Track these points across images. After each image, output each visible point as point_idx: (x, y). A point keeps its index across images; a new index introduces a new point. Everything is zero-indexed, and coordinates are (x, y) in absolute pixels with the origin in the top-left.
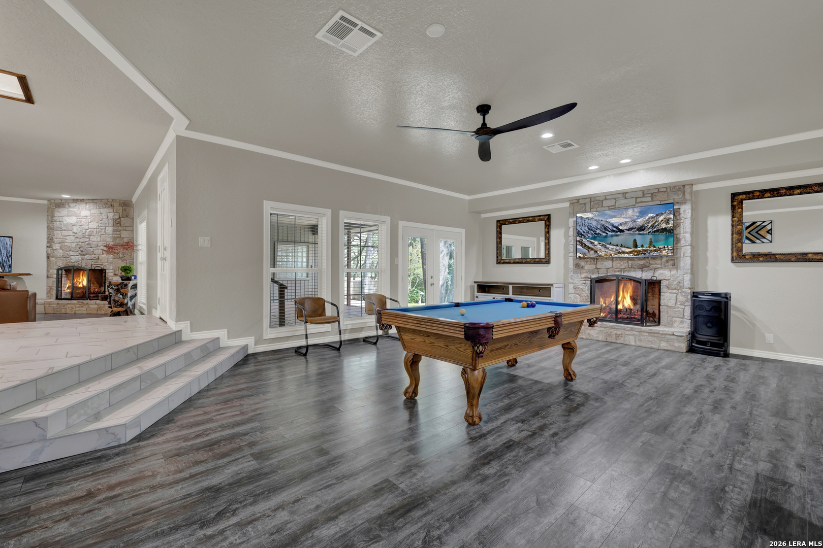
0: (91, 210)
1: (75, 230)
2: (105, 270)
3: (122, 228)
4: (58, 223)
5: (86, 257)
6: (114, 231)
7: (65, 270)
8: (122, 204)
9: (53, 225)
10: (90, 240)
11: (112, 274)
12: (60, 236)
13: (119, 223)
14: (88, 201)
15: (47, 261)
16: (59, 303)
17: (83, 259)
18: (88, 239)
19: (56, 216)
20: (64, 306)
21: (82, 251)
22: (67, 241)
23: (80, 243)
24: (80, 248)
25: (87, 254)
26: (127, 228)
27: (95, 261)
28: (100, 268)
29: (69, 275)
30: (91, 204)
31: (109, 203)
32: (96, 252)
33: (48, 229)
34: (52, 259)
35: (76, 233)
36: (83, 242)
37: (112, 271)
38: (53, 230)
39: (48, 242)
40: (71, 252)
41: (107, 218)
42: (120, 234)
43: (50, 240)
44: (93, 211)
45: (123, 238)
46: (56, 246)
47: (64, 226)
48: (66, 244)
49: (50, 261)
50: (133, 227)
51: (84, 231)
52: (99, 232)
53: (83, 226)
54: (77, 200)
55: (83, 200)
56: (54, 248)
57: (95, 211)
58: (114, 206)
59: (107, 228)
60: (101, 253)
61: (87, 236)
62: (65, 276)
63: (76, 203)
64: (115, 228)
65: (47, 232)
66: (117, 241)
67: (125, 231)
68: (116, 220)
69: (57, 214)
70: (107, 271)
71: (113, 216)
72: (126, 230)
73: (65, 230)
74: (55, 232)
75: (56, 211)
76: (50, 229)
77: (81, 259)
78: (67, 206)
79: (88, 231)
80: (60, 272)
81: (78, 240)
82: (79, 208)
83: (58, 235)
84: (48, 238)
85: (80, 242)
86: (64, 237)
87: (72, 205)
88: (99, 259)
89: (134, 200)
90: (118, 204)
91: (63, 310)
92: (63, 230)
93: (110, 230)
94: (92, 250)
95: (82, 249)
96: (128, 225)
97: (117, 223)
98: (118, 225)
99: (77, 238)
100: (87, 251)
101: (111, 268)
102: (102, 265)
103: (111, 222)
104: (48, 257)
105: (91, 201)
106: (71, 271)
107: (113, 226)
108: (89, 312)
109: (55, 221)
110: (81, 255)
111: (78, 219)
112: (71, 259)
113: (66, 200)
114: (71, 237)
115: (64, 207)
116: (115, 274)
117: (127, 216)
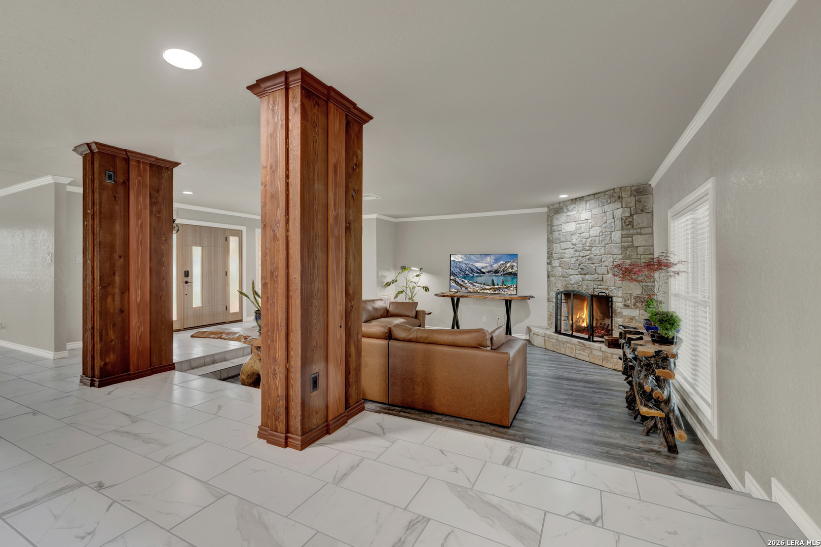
0: (592, 210)
1: (574, 241)
2: (611, 298)
3: (635, 231)
4: (556, 233)
5: (587, 277)
6: (623, 236)
7: (564, 294)
8: (634, 193)
9: (552, 237)
10: (591, 253)
11: (621, 305)
12: (559, 250)
13: (631, 223)
14: (588, 198)
15: (548, 281)
16: (559, 339)
17: (583, 280)
18: (589, 252)
19: (554, 225)
20: (563, 344)
21: (582, 269)
22: (566, 256)
23: (580, 258)
24: (579, 265)
25: (588, 274)
26: (643, 231)
27: (599, 283)
28: (604, 295)
29: (569, 300)
30: (592, 202)
31: (614, 195)
32: (599, 270)
33: (548, 241)
34: (552, 279)
35: (576, 245)
36: (583, 257)
37: (620, 299)
38: (553, 242)
39: (548, 258)
40: (570, 270)
41: (614, 218)
42: (632, 242)
43: (550, 255)
44: (594, 211)
45: (637, 247)
46: (556, 263)
47: (563, 236)
48: (565, 259)
49: (550, 280)
50: (652, 227)
51: (584, 240)
52: (602, 241)
53: (583, 235)
54: (576, 199)
55: (583, 197)
56: (554, 265)
57: (597, 211)
58: (622, 198)
59: (613, 233)
60: (606, 272)
61: (588, 248)
62: (564, 301)
63: (575, 204)
64: (625, 232)
65: (547, 245)
66: (628, 253)
67: (639, 236)
68: (626, 219)
69: (556, 222)
70: (614, 299)
71: (622, 214)
72: (641, 234)
73: (564, 242)
74: (554, 245)
75: (554, 218)
76: (550, 241)
77: (581, 279)
78: (565, 211)
79: (589, 240)
80: (559, 296)
81: (577, 254)
82: (578, 210)
83: (557, 248)
84: (548, 252)
85: (579, 256)
86: (563, 251)
87: (570, 207)
88: (603, 280)
89: (653, 183)
90: (629, 192)
91: (562, 348)
92: (561, 242)
93: (617, 236)
94: (594, 268)
95: (582, 266)
96: (645, 225)
97: (628, 223)
98: (629, 226)
99: (576, 251)
100: (588, 268)
101: (620, 295)
102: (607, 289)
103: (619, 223)
104: (548, 277)
105: (592, 197)
106: (571, 296)
107: (622, 229)
108: (592, 361)
109: (554, 231)
110: (581, 274)
111: (578, 226)
112: (570, 280)
113: (564, 202)
114: (570, 250)
115: (563, 212)
116: (625, 306)
117: (642, 211)
